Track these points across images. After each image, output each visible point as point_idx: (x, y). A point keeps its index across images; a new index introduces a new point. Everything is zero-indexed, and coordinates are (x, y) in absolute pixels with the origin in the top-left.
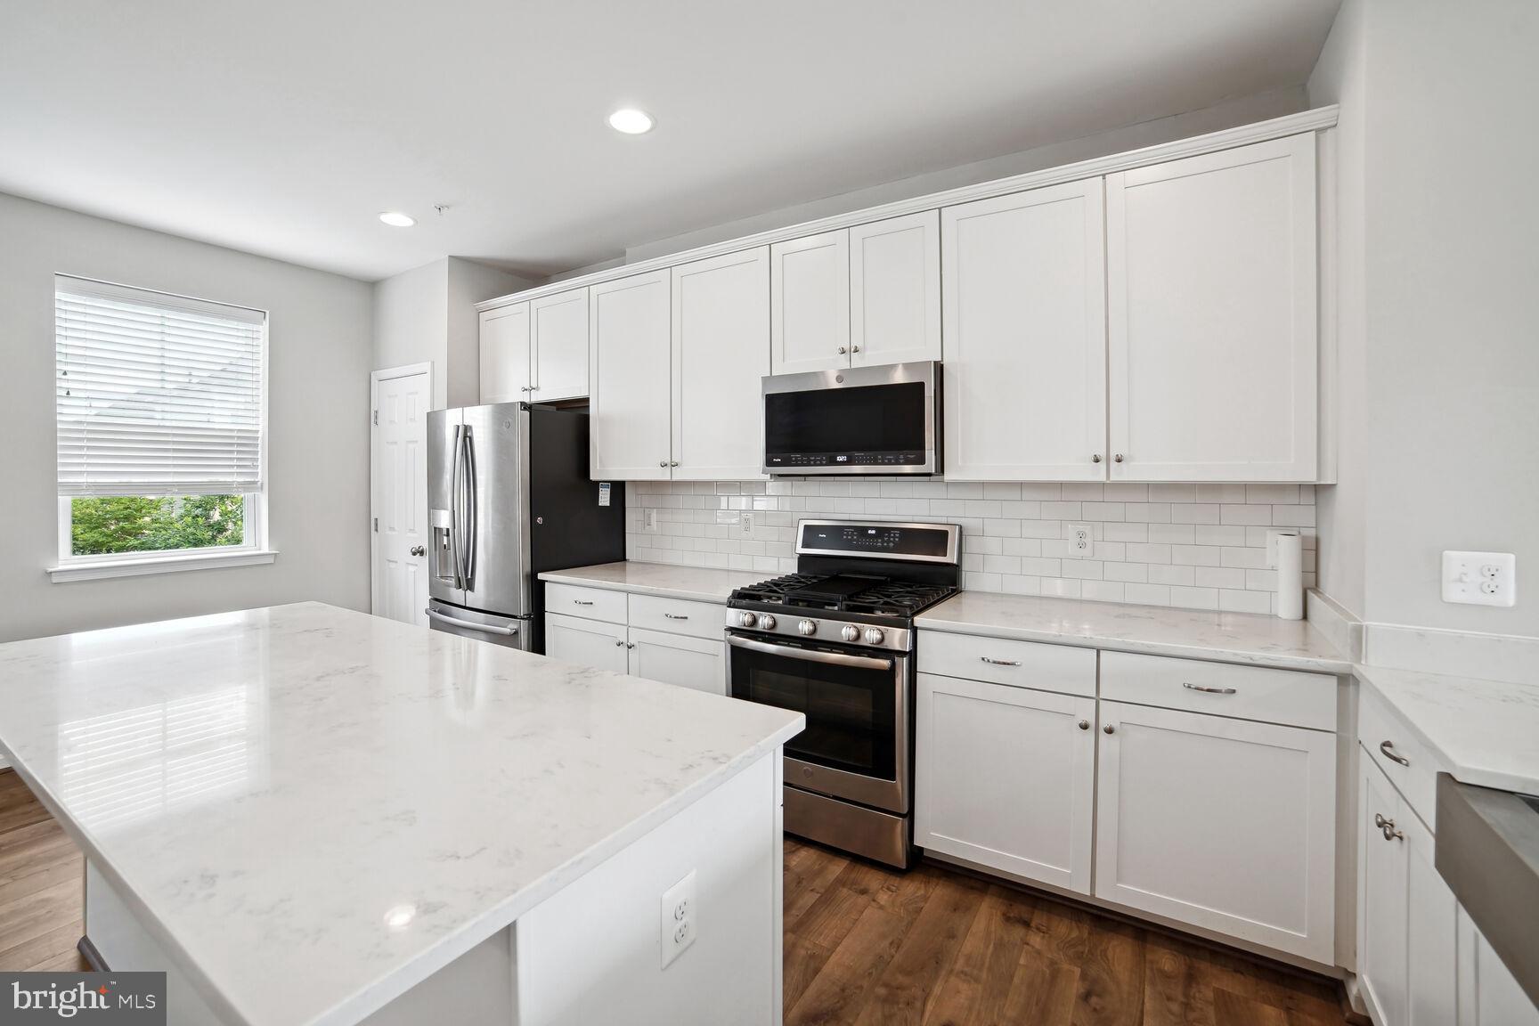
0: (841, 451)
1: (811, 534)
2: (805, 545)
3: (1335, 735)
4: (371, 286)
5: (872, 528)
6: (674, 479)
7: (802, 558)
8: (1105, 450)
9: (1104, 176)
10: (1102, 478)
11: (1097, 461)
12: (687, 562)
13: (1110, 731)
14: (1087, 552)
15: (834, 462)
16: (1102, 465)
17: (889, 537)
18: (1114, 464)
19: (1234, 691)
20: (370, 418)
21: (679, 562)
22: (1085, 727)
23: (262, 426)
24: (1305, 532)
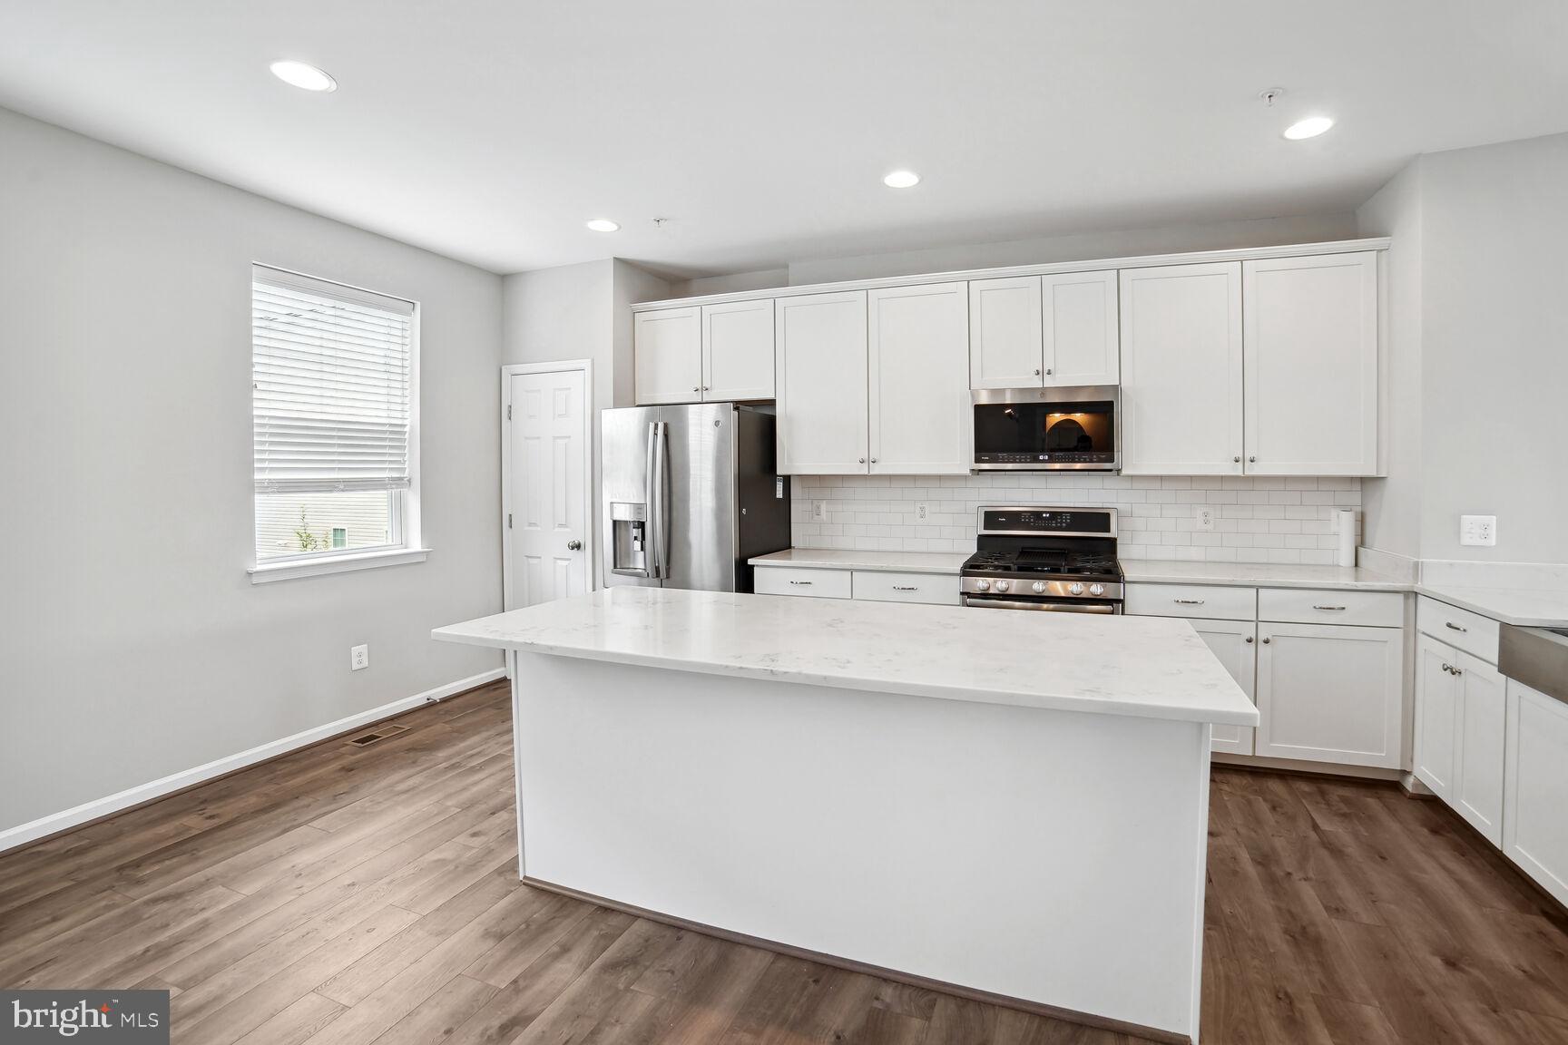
0: (1043, 451)
1: (992, 518)
2: (986, 528)
3: (1402, 630)
4: (503, 280)
5: (1046, 512)
6: (871, 473)
7: (981, 538)
8: (1242, 453)
9: (1242, 261)
10: (1240, 473)
11: (1237, 461)
12: (860, 546)
13: (1266, 642)
14: (1210, 527)
15: (1036, 460)
16: (1240, 464)
17: (1061, 518)
18: (1248, 463)
19: (1344, 608)
20: (501, 414)
21: (851, 547)
22: (1250, 641)
23: (411, 418)
24: (1355, 508)
